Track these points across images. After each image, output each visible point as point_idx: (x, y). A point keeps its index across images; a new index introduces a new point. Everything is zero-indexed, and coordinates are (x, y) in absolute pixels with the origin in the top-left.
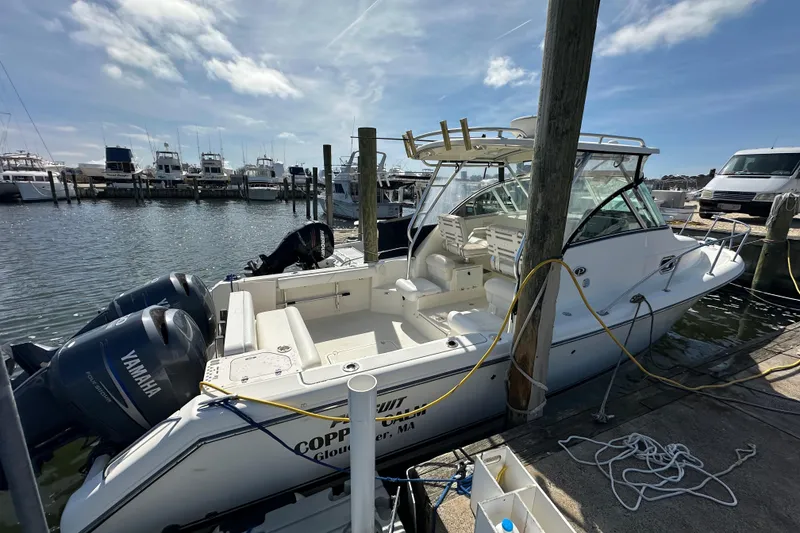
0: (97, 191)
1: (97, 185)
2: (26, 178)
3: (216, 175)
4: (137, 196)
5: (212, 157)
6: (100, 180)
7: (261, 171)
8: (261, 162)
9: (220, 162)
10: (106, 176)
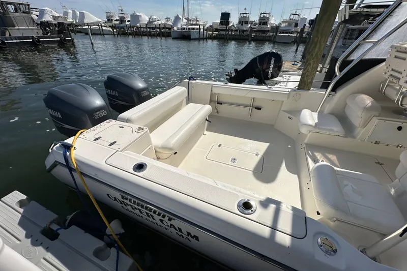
0: (214, 35)
1: (215, 33)
2: (194, 29)
3: (264, 26)
4: (225, 38)
5: (265, 15)
6: (217, 30)
7: (289, 22)
8: (292, 17)
9: (268, 18)
10: (218, 28)
